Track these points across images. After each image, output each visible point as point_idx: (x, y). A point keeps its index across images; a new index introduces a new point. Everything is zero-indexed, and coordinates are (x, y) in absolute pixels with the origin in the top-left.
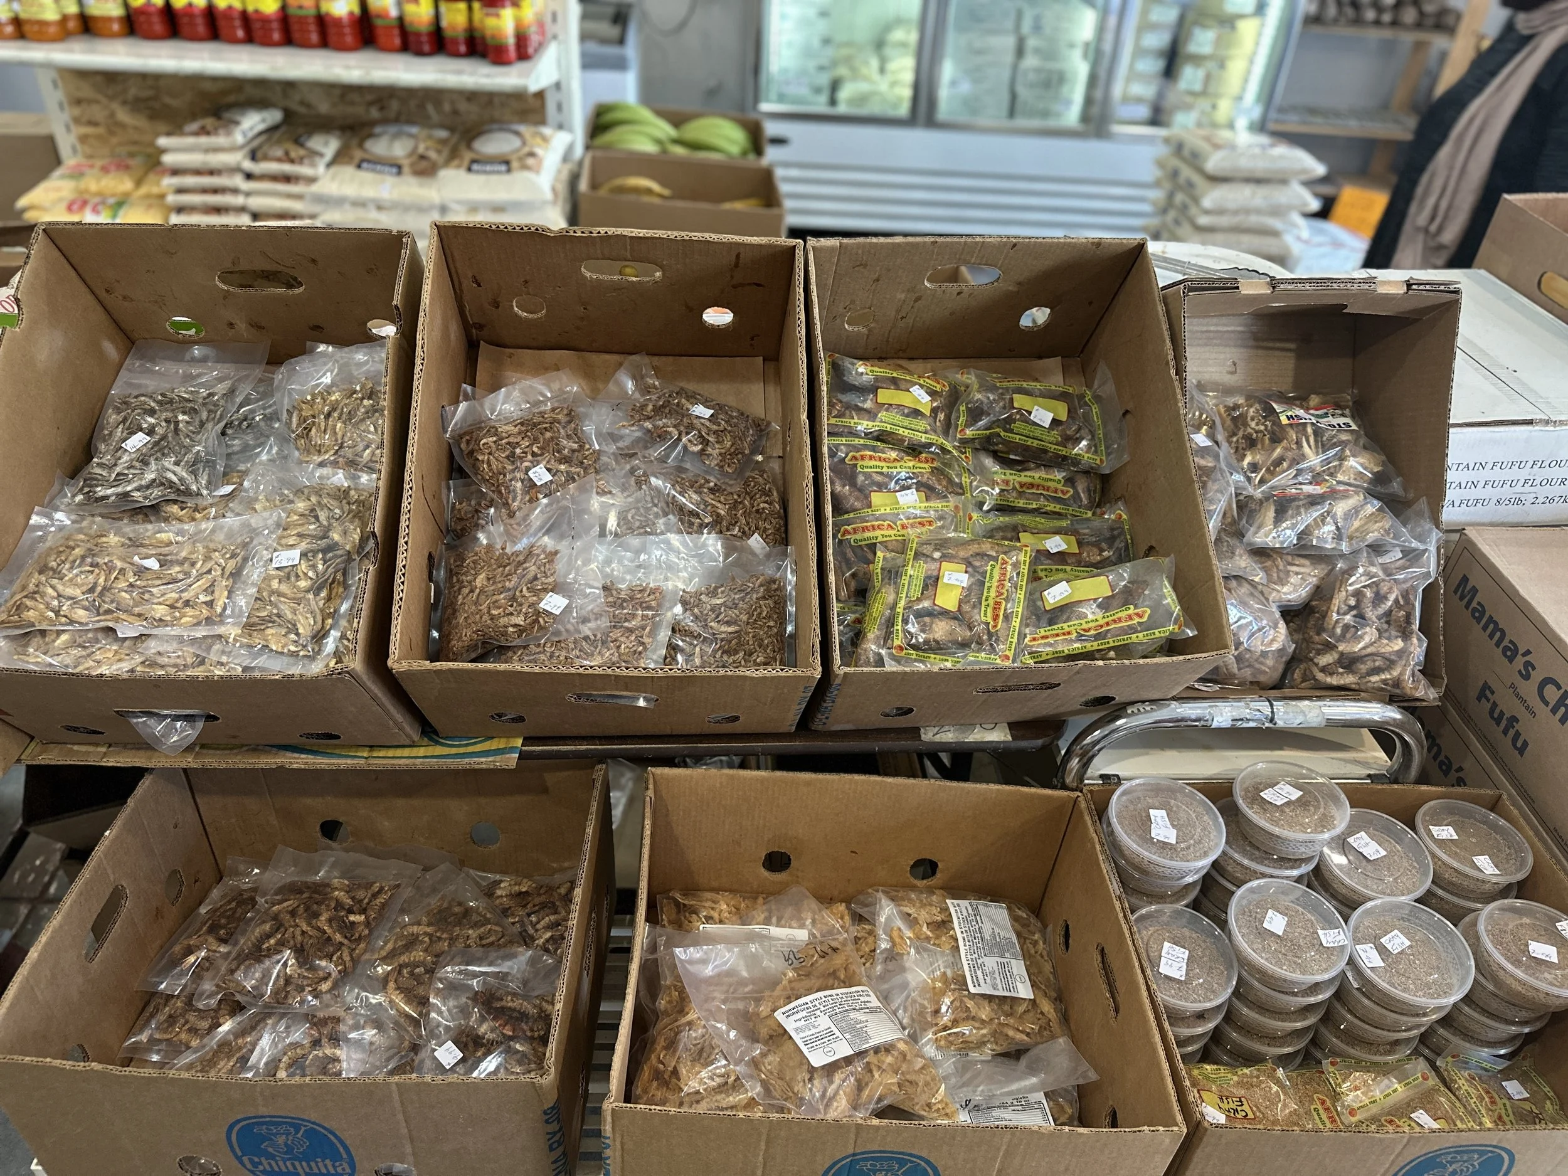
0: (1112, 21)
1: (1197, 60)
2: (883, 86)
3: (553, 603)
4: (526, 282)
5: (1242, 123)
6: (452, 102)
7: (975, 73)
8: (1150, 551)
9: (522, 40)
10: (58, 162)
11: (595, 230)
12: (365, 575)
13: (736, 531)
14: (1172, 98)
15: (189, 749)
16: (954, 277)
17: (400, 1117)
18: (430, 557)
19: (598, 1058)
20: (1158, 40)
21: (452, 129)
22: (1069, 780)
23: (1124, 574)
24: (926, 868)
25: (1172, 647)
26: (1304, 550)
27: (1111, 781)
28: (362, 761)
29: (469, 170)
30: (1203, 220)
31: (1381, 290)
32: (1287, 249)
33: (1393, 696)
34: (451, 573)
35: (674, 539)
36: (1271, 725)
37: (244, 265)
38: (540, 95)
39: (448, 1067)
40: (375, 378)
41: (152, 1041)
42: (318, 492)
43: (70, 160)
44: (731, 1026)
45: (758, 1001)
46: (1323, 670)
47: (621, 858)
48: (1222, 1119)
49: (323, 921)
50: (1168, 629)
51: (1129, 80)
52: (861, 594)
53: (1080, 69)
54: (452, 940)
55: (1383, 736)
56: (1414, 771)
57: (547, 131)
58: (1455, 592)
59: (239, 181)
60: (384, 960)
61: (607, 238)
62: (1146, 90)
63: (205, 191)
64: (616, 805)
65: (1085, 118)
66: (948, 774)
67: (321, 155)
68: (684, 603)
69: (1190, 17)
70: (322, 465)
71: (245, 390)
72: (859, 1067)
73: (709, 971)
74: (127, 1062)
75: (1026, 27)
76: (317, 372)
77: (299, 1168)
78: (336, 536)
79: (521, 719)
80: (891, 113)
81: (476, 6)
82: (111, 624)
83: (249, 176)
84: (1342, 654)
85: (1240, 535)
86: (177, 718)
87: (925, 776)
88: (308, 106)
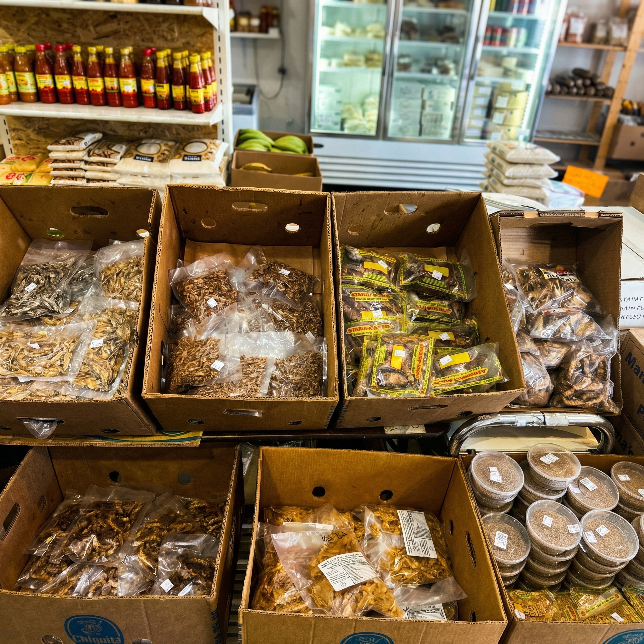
0: (463, 94)
1: (501, 110)
2: (364, 122)
3: (218, 365)
4: (207, 212)
5: (521, 138)
6: (176, 129)
7: (403, 116)
8: (487, 340)
9: (207, 102)
10: (4, 157)
11: (239, 188)
12: (132, 351)
13: (300, 330)
14: (490, 127)
15: (49, 438)
16: (397, 209)
17: (144, 616)
18: (162, 342)
19: (236, 587)
20: (483, 102)
21: (176, 142)
22: (453, 452)
23: (476, 351)
24: (387, 494)
25: (499, 386)
26: (558, 340)
27: (472, 453)
28: (130, 443)
29: (184, 160)
30: (506, 182)
31: (587, 216)
32: (544, 195)
33: (599, 410)
34: (171, 350)
35: (273, 334)
36: (543, 425)
37: (83, 204)
38: (215, 126)
39: (166, 592)
40: (139, 258)
41: (30, 578)
42: (112, 311)
43: (9, 155)
44: (297, 571)
45: (310, 559)
46: (567, 398)
47: (247, 489)
48: (523, 617)
49: (110, 521)
50: (497, 378)
51: (471, 118)
52: (357, 361)
53: (449, 114)
54: (169, 530)
55: (596, 430)
56: (610, 447)
57: (217, 142)
58: (626, 360)
59: (82, 165)
60: (137, 540)
61: (244, 191)
62: (479, 123)
63: (67, 169)
64: (245, 465)
65: (452, 136)
66: (397, 449)
67: (119, 153)
68: (277, 365)
69: (496, 92)
70: (114, 298)
71: (81, 263)
72: (356, 592)
73: (287, 545)
74: (19, 589)
75: (426, 97)
76: (113, 255)
77: (98, 641)
78: (119, 332)
79: (201, 423)
80: (368, 133)
81: (188, 87)
82: (16, 375)
83: (86, 162)
84: (576, 391)
85: (528, 332)
86: (45, 422)
87: (386, 450)
88: (114, 131)
